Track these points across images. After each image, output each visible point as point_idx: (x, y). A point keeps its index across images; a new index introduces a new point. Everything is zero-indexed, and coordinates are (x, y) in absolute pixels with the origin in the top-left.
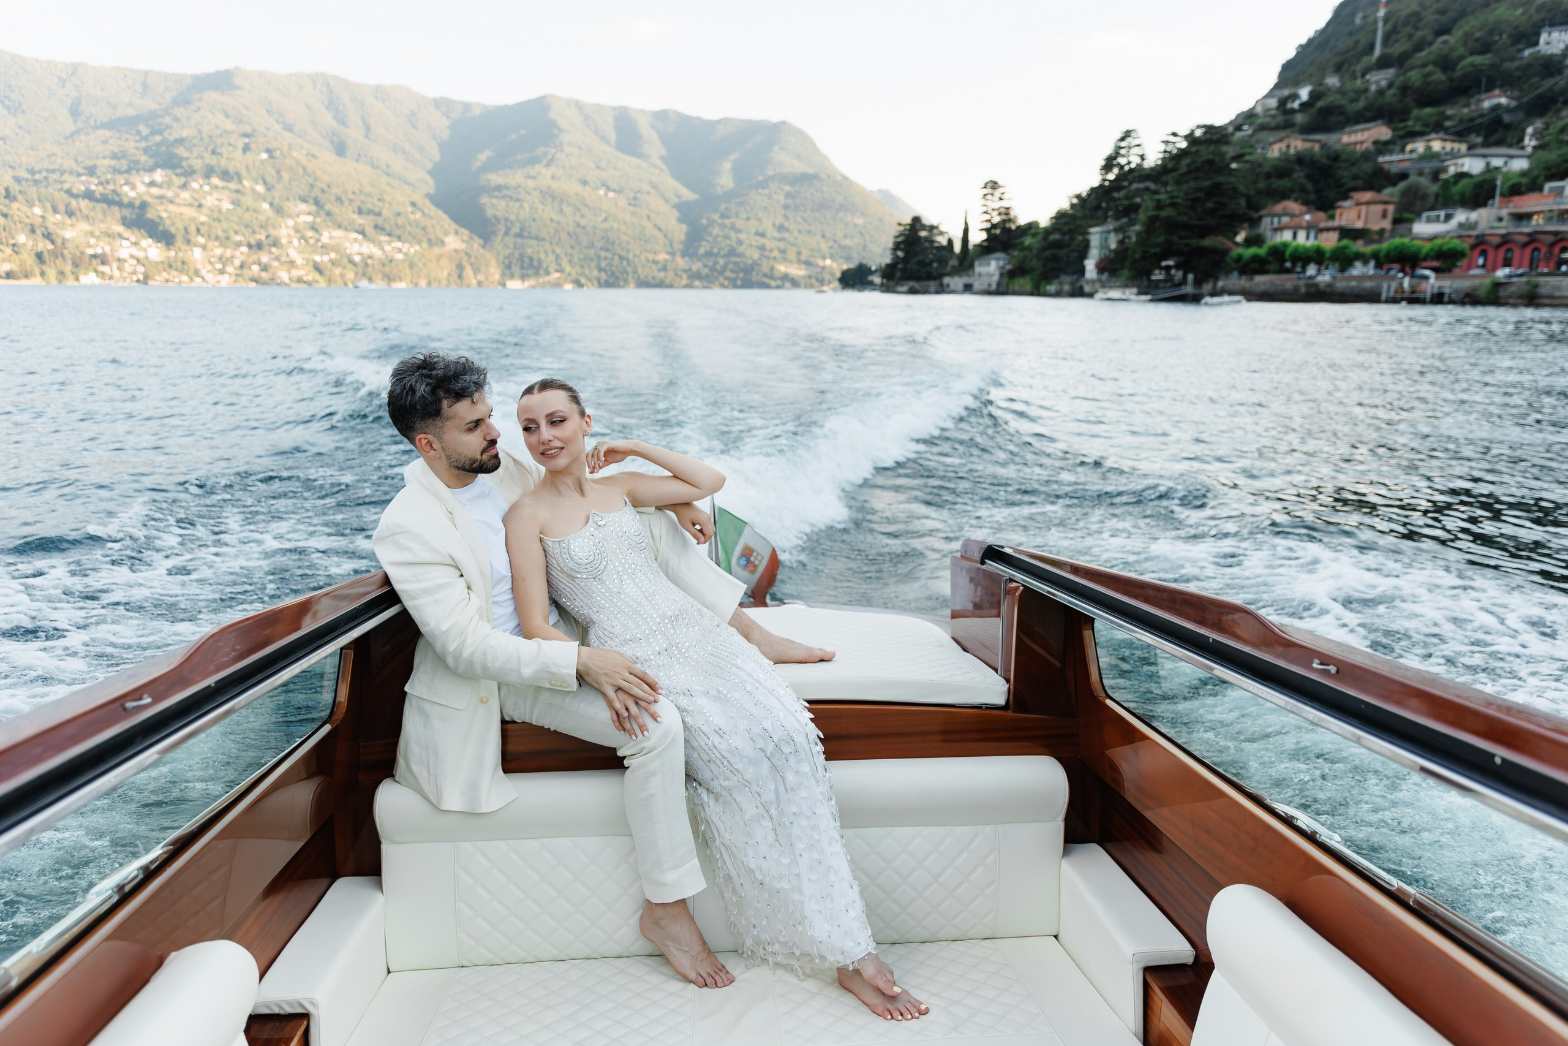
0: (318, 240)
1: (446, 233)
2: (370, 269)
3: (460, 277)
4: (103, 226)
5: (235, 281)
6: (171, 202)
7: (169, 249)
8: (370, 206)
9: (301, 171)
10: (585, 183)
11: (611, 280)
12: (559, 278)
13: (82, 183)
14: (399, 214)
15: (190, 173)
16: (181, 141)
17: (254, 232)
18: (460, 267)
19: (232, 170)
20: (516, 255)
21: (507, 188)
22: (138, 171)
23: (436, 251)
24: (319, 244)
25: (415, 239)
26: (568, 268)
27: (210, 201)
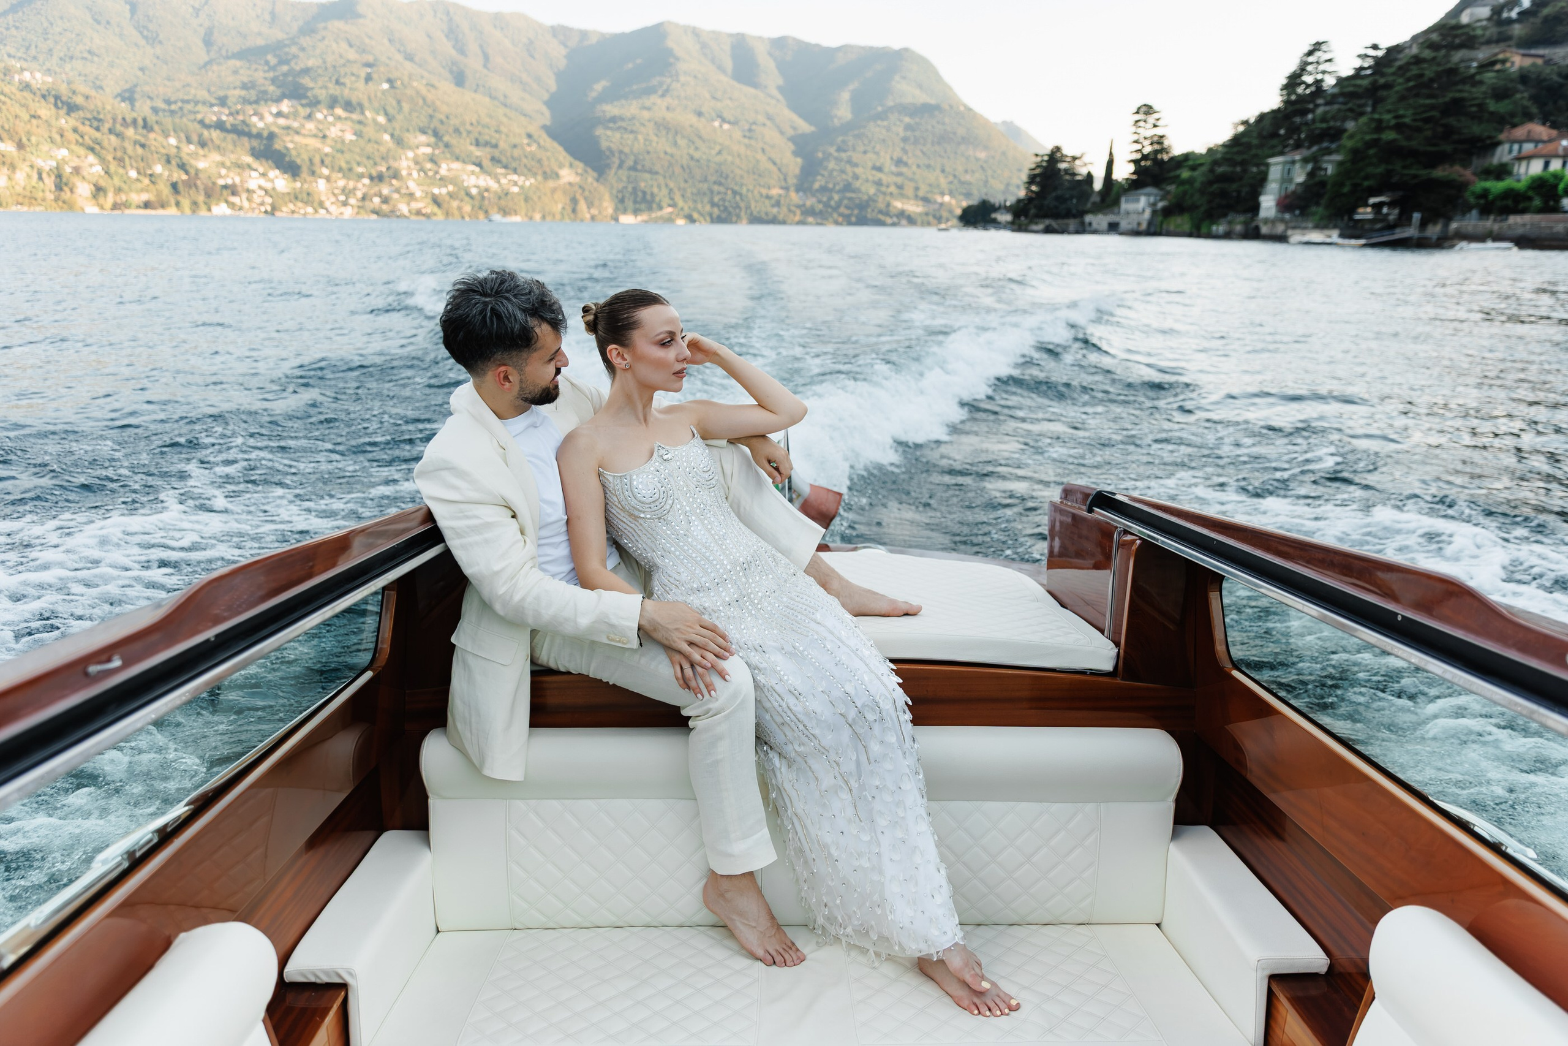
0: (437, 173)
1: (561, 166)
2: (486, 202)
3: (574, 211)
4: (233, 157)
5: (358, 213)
6: (297, 133)
7: (295, 181)
8: (487, 138)
9: (421, 102)
10: (700, 114)
11: (724, 216)
12: (671, 213)
13: (215, 113)
14: (515, 146)
15: (315, 103)
16: (306, 71)
17: (375, 164)
18: (574, 201)
19: (354, 101)
20: (630, 189)
21: (622, 119)
22: (266, 101)
23: (551, 184)
24: (438, 177)
25: (530, 172)
26: (681, 203)
27: (334, 132)
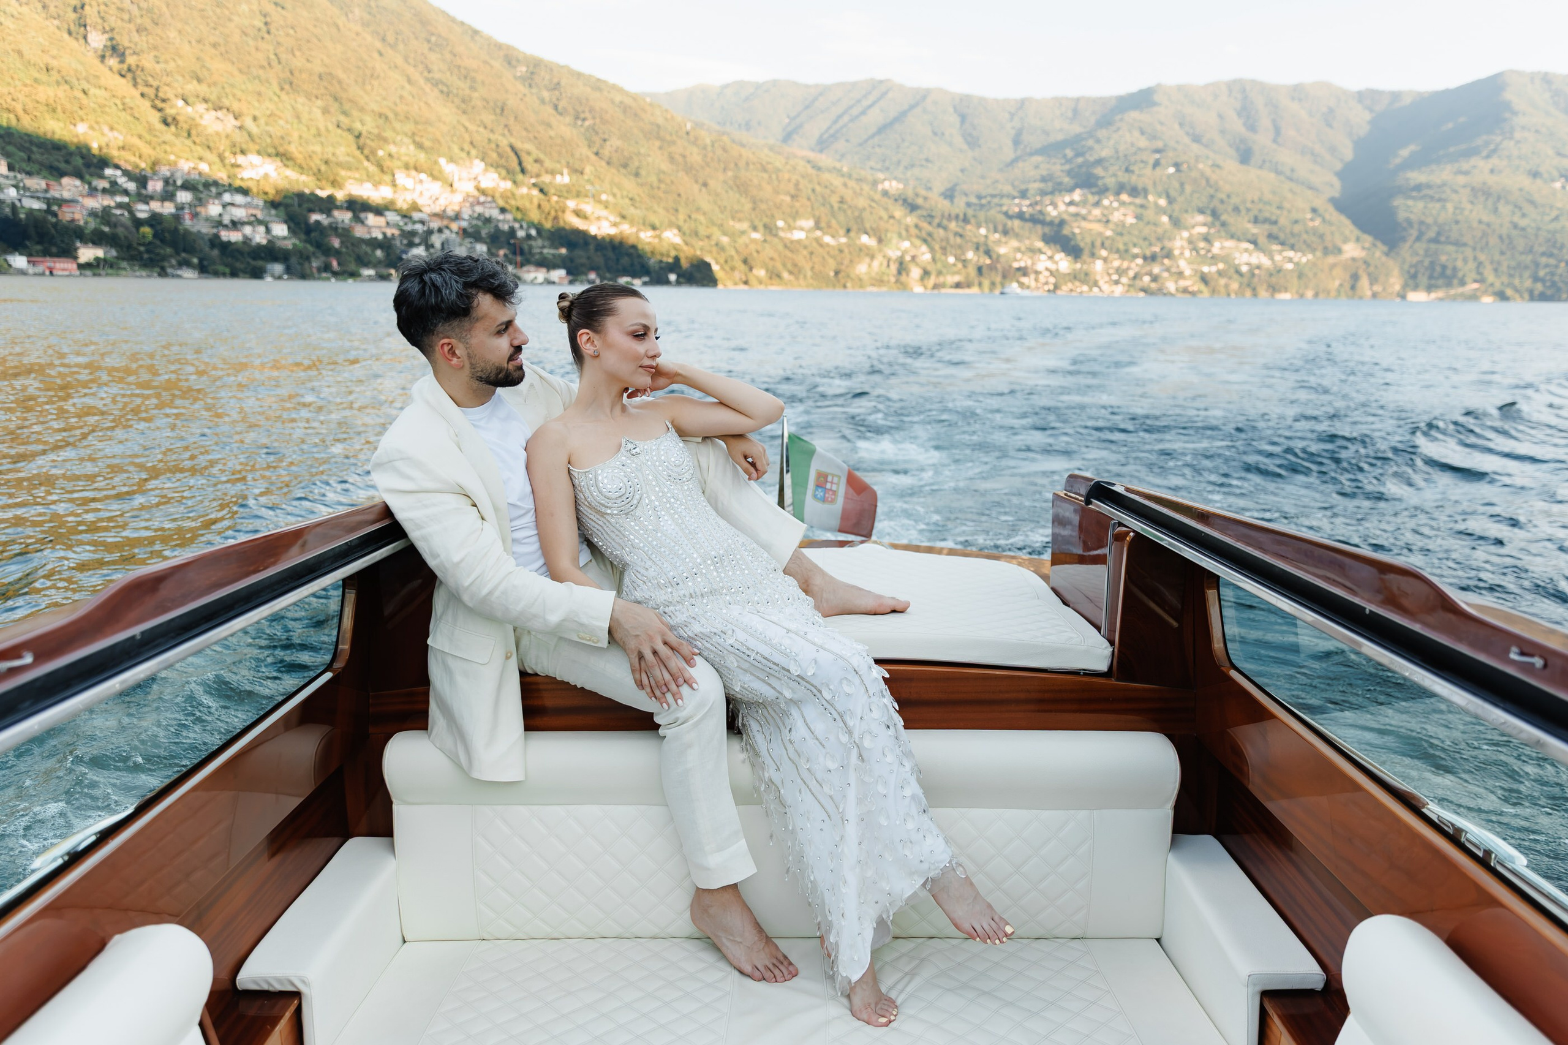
0: (1209, 251)
1: (1346, 240)
2: (1256, 280)
3: (1353, 288)
4: (1027, 242)
5: (1128, 291)
6: (1084, 218)
7: (1076, 262)
8: (1267, 215)
9: (1204, 182)
10: (1535, 175)
11: (1549, 292)
12: (1477, 289)
13: (1017, 205)
14: (1296, 222)
15: (1103, 191)
16: (1099, 162)
17: (1151, 245)
18: (1355, 277)
19: (1140, 186)
20: (1426, 263)
21: (1429, 186)
22: (1060, 191)
23: (1331, 259)
24: (1210, 255)
25: (1310, 248)
26: (1491, 277)
27: (1116, 217)
